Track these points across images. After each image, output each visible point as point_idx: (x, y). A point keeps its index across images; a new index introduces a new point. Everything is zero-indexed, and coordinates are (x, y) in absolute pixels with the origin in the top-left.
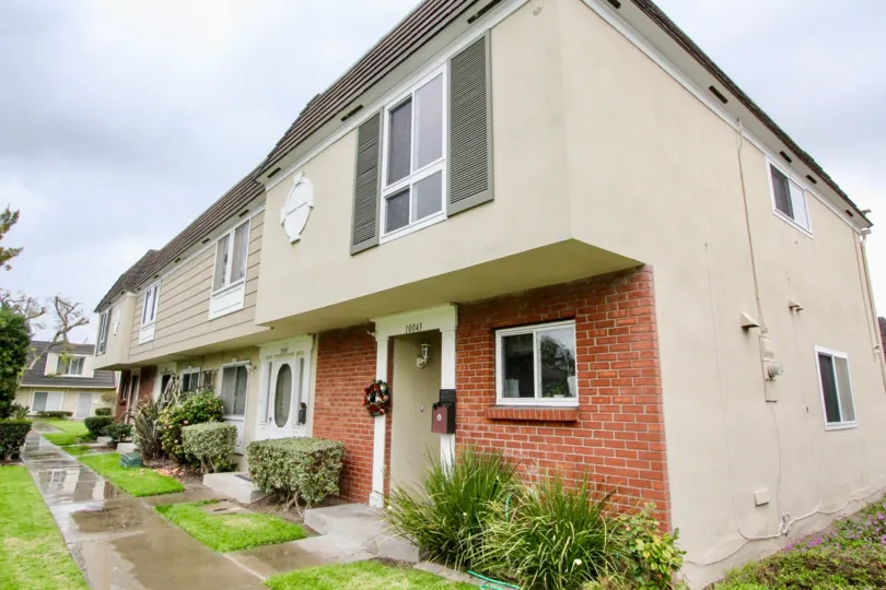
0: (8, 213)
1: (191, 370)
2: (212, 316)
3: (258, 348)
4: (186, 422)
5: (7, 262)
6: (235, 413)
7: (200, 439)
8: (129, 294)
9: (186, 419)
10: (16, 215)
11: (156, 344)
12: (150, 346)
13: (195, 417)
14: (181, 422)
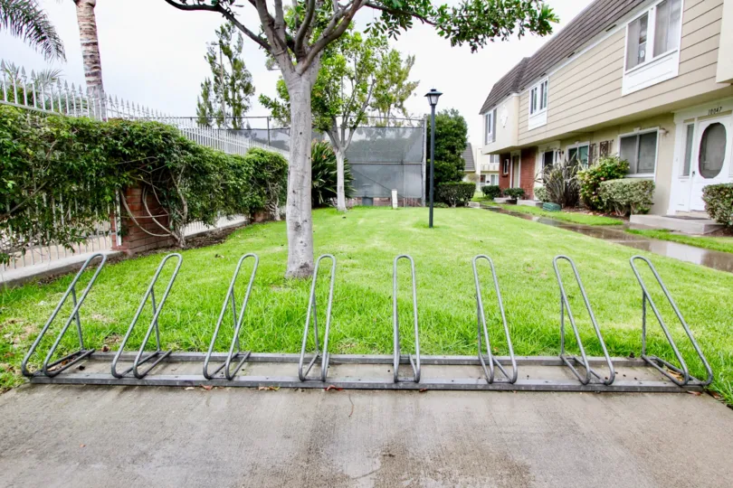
0: (409, 58)
1: (577, 145)
2: (624, 92)
3: (673, 114)
4: (602, 179)
5: (413, 92)
6: (638, 172)
7: (625, 189)
8: (514, 95)
9: (602, 176)
10: (414, 58)
11: (549, 127)
12: (543, 130)
13: (609, 175)
14: (598, 178)
